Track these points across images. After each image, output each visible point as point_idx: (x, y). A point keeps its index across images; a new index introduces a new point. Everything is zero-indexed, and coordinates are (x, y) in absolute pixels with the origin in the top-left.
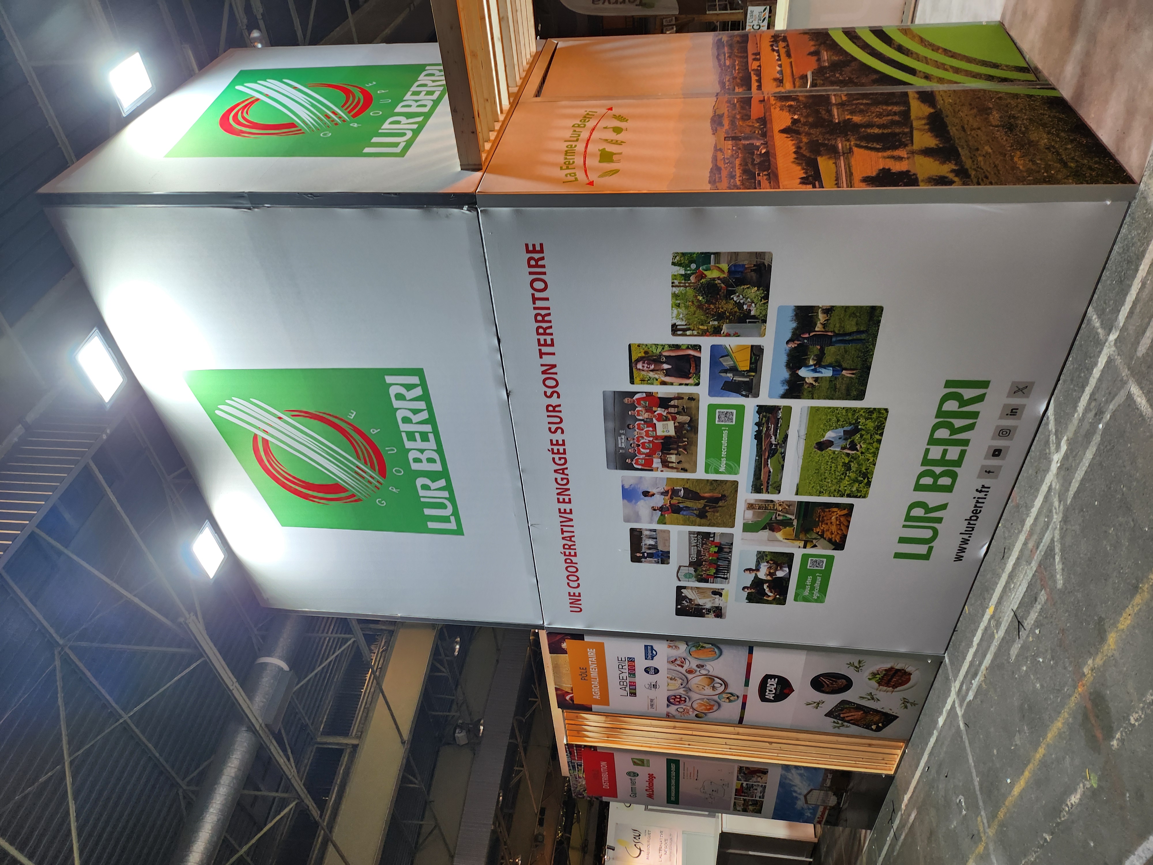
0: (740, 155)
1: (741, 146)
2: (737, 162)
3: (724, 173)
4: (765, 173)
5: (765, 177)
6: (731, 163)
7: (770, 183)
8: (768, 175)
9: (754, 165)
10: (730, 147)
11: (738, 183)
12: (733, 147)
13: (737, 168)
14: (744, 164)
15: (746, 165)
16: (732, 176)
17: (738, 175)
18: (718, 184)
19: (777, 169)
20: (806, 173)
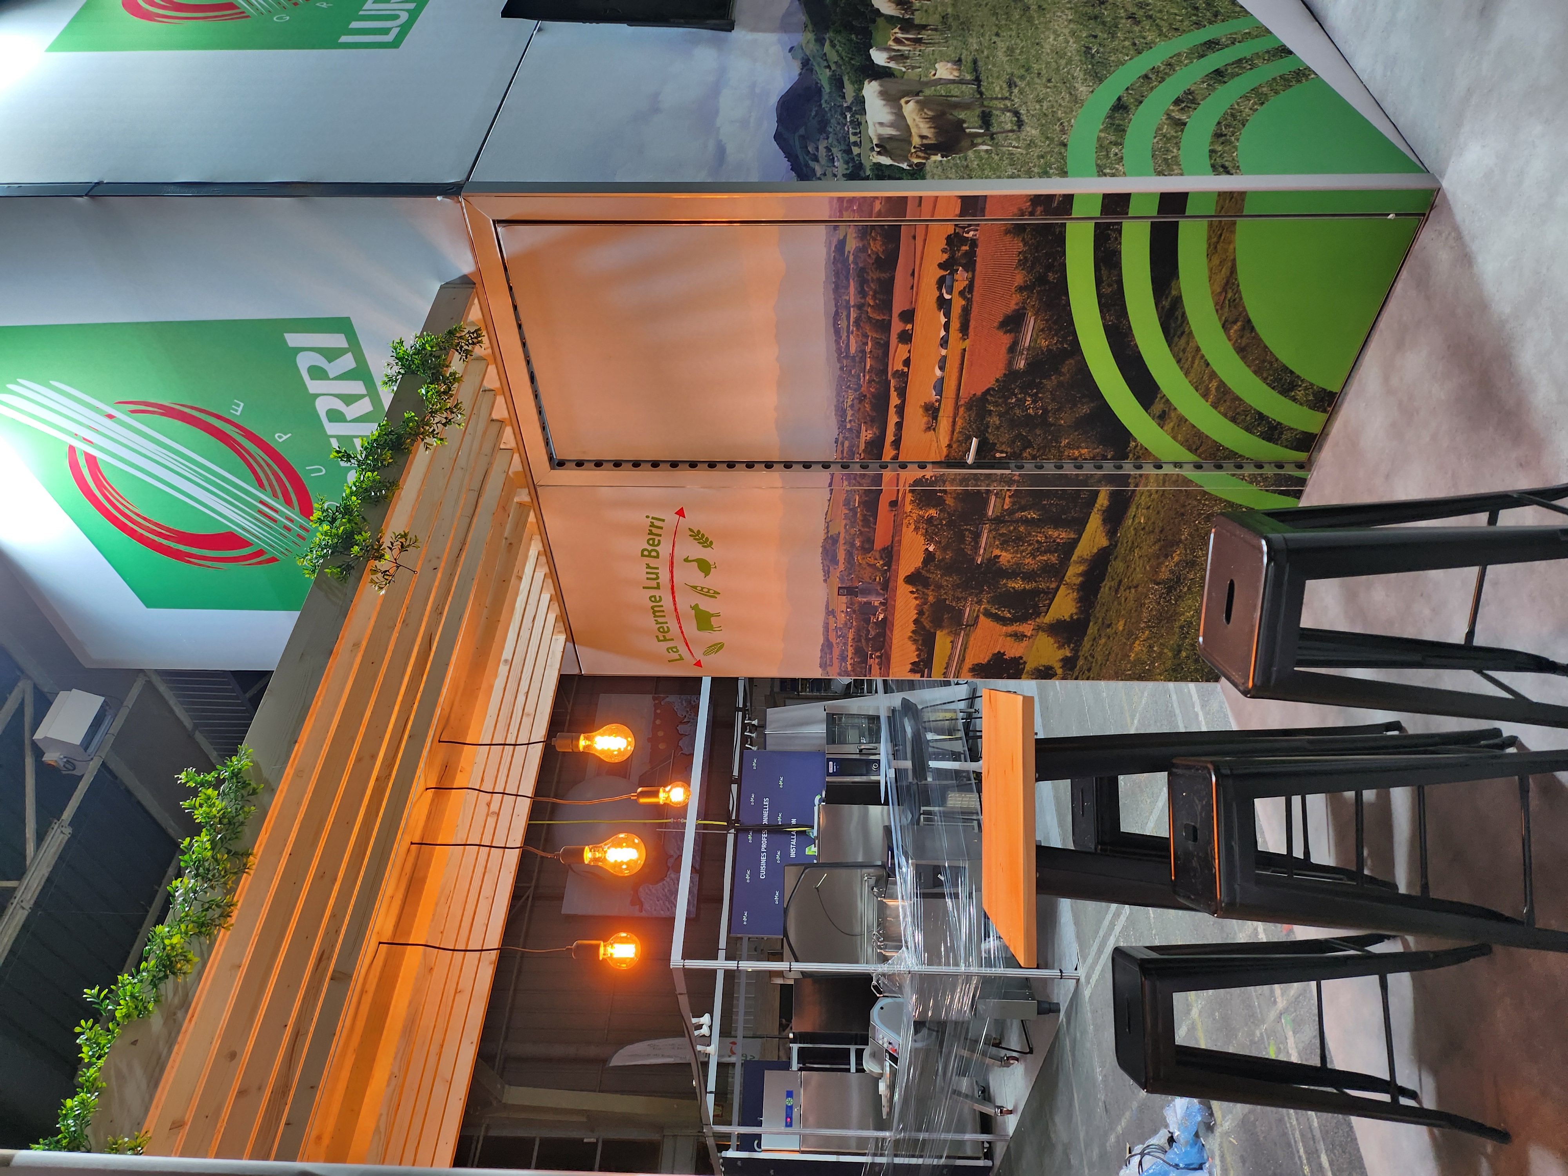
0: (854, 623)
1: (856, 607)
2: (850, 636)
3: (836, 652)
4: (878, 654)
5: (877, 660)
6: (843, 637)
7: (880, 669)
8: (880, 657)
9: (868, 640)
10: (844, 608)
11: (849, 668)
12: (847, 607)
13: (850, 644)
14: (857, 639)
15: (860, 641)
16: (843, 658)
17: (850, 656)
18: (829, 669)
19: (891, 648)
20: (918, 656)
